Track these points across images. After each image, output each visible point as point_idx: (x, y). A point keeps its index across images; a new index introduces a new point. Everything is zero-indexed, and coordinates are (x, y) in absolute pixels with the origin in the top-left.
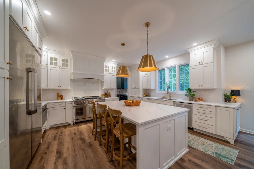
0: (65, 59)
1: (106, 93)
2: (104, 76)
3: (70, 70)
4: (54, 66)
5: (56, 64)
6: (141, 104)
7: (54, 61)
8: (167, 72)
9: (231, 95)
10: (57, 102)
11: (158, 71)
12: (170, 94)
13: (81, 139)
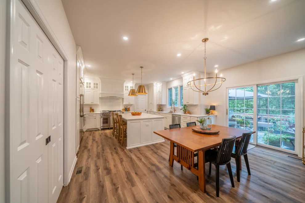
0: (96, 83)
2: (123, 94)
3: (99, 91)
4: (88, 88)
5: (90, 87)
6: (142, 114)
7: (89, 85)
8: (174, 91)
9: (210, 109)
10: (90, 114)
11: (168, 90)
12: (174, 109)
13: (105, 136)
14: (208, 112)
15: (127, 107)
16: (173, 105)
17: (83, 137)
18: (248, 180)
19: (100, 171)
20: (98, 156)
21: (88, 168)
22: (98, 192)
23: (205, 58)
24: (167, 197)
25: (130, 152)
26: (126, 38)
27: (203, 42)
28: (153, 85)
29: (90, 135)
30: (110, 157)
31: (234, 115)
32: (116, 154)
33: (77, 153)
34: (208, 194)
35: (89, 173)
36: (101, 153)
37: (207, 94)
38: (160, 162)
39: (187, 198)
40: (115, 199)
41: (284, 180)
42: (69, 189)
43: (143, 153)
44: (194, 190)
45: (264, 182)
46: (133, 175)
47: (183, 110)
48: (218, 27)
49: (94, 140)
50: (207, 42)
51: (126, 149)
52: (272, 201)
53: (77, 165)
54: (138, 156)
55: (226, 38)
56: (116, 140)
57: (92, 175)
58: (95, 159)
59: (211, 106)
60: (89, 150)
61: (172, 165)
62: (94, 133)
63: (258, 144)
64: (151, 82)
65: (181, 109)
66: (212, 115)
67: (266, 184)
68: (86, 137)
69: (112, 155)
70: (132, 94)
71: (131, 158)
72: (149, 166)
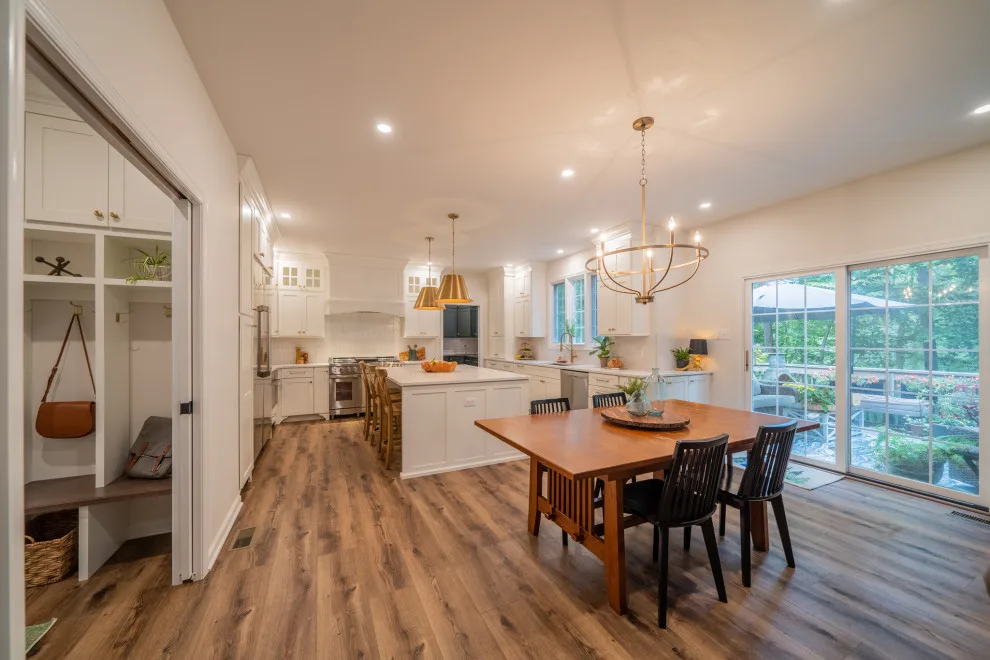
0: (313, 269)
1: (413, 348)
2: (403, 305)
3: (324, 293)
4: (290, 287)
5: (295, 282)
7: (290, 276)
8: (570, 291)
9: (690, 352)
10: (296, 368)
11: (551, 288)
12: (572, 351)
13: (341, 438)
14: (681, 361)
15: (416, 346)
16: (567, 337)
17: (269, 440)
18: (784, 583)
19: (307, 540)
20: (307, 499)
21: (272, 533)
22: (290, 600)
23: (644, 182)
24: (498, 623)
25: (410, 489)
26: (384, 128)
27: (637, 129)
28: (503, 272)
29: (294, 434)
30: (342, 502)
31: (790, 372)
32: (363, 494)
33: (242, 487)
34: (633, 618)
35: (272, 546)
36: (317, 491)
37: (650, 299)
38: (500, 521)
39: (560, 626)
40: (338, 620)
41: (910, 587)
42: (206, 587)
43: (450, 492)
44: (590, 606)
45: (836, 590)
46: (407, 555)
47: (600, 356)
48: (678, 82)
49: (302, 450)
50: (650, 131)
51: (399, 479)
52: (844, 647)
53: (239, 523)
54: (433, 499)
55: (713, 113)
56: (370, 452)
57: (282, 552)
58: (296, 506)
59: (693, 341)
60: (282, 481)
61: (535, 530)
62: (306, 429)
63: (852, 471)
64: (495, 264)
65: (591, 353)
66: (695, 373)
67: (840, 597)
68: (281, 442)
69: (351, 494)
70: (425, 305)
71: (410, 507)
72: (463, 530)
